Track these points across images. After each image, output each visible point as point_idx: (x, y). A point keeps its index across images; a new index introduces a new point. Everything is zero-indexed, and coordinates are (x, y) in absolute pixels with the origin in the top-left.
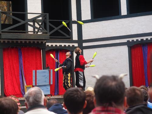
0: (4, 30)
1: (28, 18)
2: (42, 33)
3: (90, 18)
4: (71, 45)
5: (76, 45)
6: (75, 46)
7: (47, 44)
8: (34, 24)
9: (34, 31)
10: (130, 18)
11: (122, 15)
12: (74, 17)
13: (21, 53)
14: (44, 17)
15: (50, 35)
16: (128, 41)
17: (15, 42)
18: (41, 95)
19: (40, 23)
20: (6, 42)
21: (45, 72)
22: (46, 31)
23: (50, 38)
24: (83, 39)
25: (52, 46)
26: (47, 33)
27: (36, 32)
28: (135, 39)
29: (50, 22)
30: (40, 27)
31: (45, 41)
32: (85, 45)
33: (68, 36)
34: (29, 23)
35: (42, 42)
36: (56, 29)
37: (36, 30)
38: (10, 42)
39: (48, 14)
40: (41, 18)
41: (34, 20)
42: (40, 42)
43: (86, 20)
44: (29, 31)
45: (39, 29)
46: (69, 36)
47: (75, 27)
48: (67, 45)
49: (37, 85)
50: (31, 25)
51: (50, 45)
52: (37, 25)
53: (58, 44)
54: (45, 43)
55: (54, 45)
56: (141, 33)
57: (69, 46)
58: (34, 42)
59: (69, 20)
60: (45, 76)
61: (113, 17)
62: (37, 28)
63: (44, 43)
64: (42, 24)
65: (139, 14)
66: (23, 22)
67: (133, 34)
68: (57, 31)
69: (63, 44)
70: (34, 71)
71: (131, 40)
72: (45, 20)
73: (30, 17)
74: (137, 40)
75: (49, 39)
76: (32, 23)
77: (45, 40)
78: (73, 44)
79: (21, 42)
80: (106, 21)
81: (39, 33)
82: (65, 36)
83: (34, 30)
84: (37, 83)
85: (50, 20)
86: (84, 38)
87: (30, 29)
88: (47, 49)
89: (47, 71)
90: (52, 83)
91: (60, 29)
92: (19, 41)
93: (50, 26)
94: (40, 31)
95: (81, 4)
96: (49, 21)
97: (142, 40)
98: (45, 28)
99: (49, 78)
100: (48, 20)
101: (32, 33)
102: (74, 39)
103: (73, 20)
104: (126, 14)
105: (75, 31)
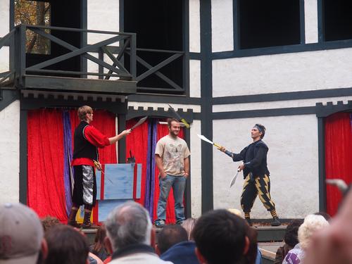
0: (31, 69)
1: (88, 43)
2: (119, 78)
3: (231, 48)
4: (185, 108)
5: (197, 109)
6: (194, 111)
7: (130, 104)
8: (101, 57)
9: (101, 74)
10: (325, 51)
11: (306, 43)
12: (195, 45)
13: (70, 123)
14: (125, 41)
15: (139, 85)
16: (319, 105)
17: (56, 97)
18: (144, 223)
19: (116, 56)
20: (36, 96)
21: (123, 169)
22: (129, 75)
23: (139, 91)
24: (213, 96)
25: (141, 108)
26: (130, 79)
27: (105, 75)
28: (335, 101)
29: (139, 53)
30: (114, 65)
31: (126, 97)
32: (216, 109)
33: (178, 89)
34: (89, 53)
35: (118, 100)
36: (152, 70)
37: (106, 71)
38: (46, 96)
39: (134, 35)
40: (117, 44)
41: (102, 48)
42: (114, 98)
44: (88, 71)
45: (112, 69)
46: (182, 87)
47: (195, 67)
48: (176, 107)
49: (105, 198)
50: (93, 59)
51: (136, 108)
52: (107, 60)
53: (155, 106)
54: (127, 101)
55: (146, 108)
56: (349, 87)
57: (180, 110)
58: (100, 99)
59: (181, 50)
60: (123, 178)
61: (285, 47)
62: (108, 66)
63: (123, 101)
64: (119, 58)
65: (345, 41)
66: (76, 52)
67: (330, 88)
68: (153, 76)
71: (324, 101)
72: (128, 48)
73: (92, 39)
74: (340, 103)
75: (135, 92)
76: (96, 55)
77: (126, 94)
78: (191, 107)
79: (71, 98)
80: (270, 56)
81: (112, 79)
82: (173, 88)
83: (101, 69)
84: (105, 194)
85: (138, 49)
86: (216, 93)
87: (92, 67)
88: (129, 117)
89: (128, 167)
90: (138, 196)
91: (161, 70)
92: (66, 95)
93: (138, 64)
94: (114, 73)
95: (212, 14)
96: (137, 51)
98: (127, 65)
99: (132, 184)
100: (134, 49)
101: (96, 78)
102: (192, 95)
103: (191, 51)
104: (317, 41)
105: (195, 76)
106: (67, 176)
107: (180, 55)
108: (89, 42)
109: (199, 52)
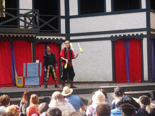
2: (32, 28)
3: (77, 14)
4: (59, 38)
5: (64, 38)
6: (63, 39)
8: (25, 19)
9: (25, 26)
11: (107, 12)
12: (63, 13)
15: (41, 29)
16: (112, 36)
19: (31, 18)
21: (34, 65)
22: (36, 26)
23: (40, 32)
24: (70, 33)
25: (41, 39)
26: (37, 28)
28: (118, 35)
29: (40, 17)
30: (30, 22)
32: (72, 38)
33: (56, 30)
35: (32, 36)
36: (46, 23)
37: (27, 25)
38: (3, 36)
39: (38, 10)
40: (31, 13)
41: (25, 16)
42: (30, 35)
43: (73, 15)
44: (20, 25)
45: (29, 24)
46: (58, 30)
47: (63, 22)
48: (55, 38)
49: (27, 76)
50: (22, 20)
51: (40, 39)
52: (28, 21)
53: (47, 38)
54: (36, 36)
55: (43, 39)
56: (124, 29)
57: (57, 39)
58: (25, 36)
59: (57, 15)
60: (34, 68)
61: (98, 14)
62: (28, 23)
63: (34, 36)
65: (122, 11)
66: (15, 18)
68: (46, 25)
69: (52, 38)
70: (24, 64)
71: (114, 35)
74: (120, 36)
76: (22, 18)
77: (35, 34)
78: (62, 37)
79: (13, 36)
81: (29, 28)
82: (54, 30)
83: (25, 24)
84: (27, 74)
85: (40, 15)
86: (72, 32)
87: (22, 24)
88: (37, 42)
90: (41, 75)
91: (49, 23)
92: (11, 35)
93: (40, 21)
94: (30, 26)
97: (125, 35)
98: (36, 22)
99: (38, 71)
101: (23, 28)
102: (62, 33)
103: (61, 15)
104: (111, 11)
105: (63, 25)
106: (13, 67)
107: (57, 17)
108: (20, 13)
109: (64, 15)
